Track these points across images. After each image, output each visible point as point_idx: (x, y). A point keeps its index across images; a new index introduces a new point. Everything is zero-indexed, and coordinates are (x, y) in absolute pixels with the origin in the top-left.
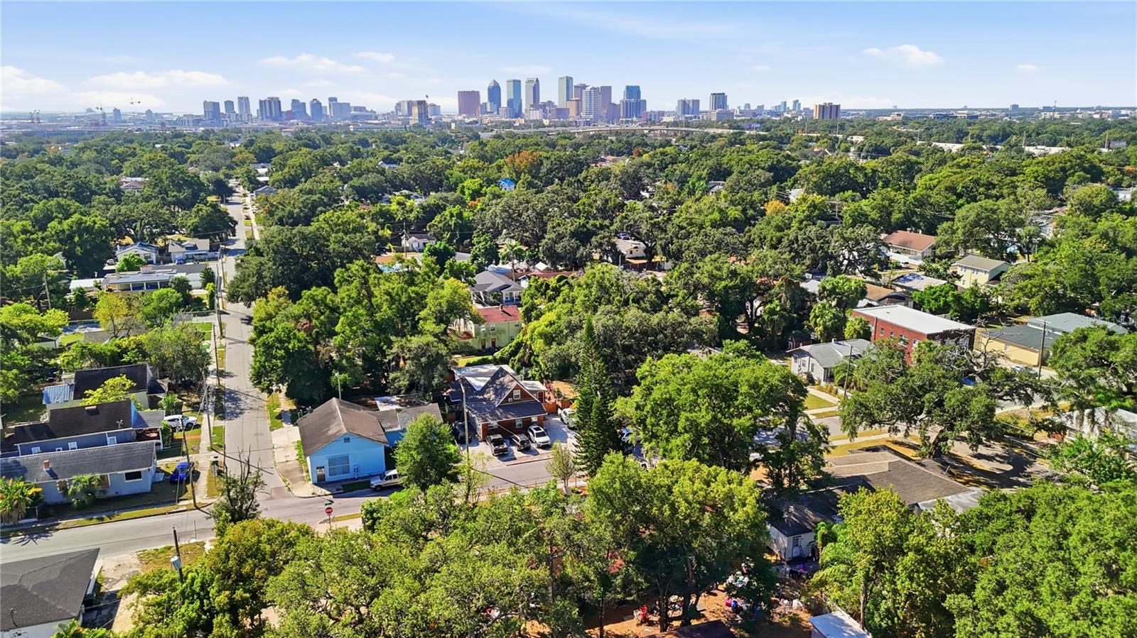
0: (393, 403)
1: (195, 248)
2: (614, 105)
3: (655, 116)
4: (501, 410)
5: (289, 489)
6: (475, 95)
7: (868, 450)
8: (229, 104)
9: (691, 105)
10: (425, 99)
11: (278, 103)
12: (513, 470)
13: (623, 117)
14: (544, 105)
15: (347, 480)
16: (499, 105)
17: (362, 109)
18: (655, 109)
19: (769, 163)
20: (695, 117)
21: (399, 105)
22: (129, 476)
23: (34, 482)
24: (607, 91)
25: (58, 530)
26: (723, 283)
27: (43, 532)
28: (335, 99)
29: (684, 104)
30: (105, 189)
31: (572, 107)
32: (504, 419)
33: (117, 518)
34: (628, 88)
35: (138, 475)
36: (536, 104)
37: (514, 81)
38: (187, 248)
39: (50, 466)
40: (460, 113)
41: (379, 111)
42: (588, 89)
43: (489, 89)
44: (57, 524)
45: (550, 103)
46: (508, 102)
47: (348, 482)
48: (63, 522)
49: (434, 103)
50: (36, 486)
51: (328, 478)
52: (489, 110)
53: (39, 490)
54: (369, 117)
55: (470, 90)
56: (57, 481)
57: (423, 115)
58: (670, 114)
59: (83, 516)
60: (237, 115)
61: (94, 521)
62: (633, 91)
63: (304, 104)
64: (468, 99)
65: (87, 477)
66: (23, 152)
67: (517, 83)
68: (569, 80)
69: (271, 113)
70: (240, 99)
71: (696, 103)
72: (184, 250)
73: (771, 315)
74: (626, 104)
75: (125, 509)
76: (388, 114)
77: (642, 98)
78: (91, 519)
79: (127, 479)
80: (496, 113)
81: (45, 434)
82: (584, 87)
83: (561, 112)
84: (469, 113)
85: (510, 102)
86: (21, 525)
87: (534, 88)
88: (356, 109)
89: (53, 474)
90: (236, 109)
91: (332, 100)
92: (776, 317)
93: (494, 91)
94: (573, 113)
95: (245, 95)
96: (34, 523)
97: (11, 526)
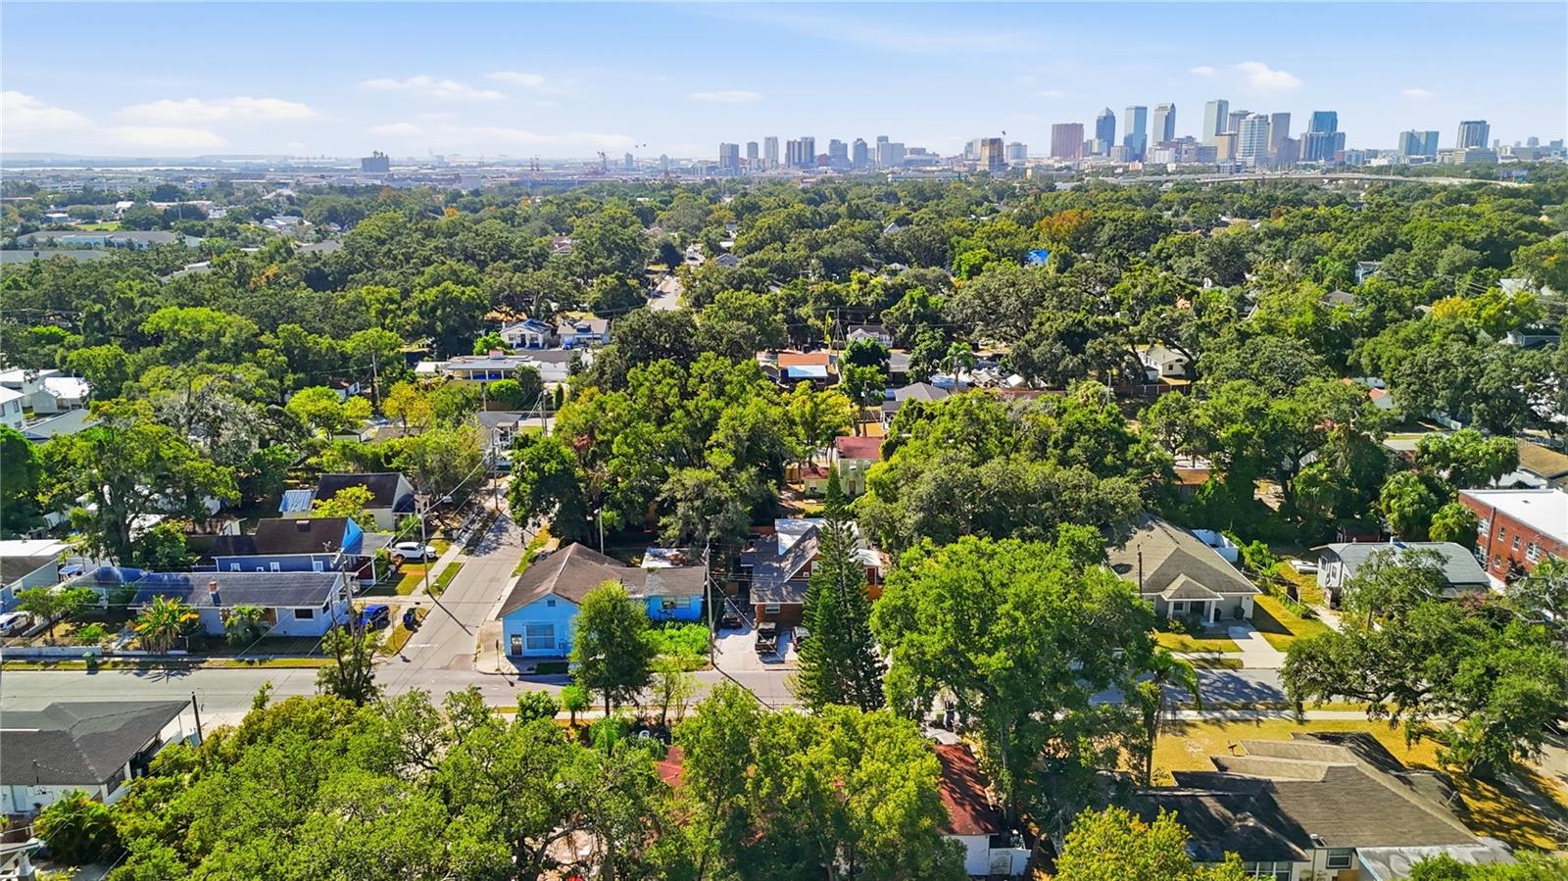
0: (664, 558)
1: (588, 330)
2: (1292, 141)
3: (1357, 157)
4: (790, 588)
5: (475, 660)
6: (1078, 128)
7: (1324, 737)
8: (753, 147)
9: (1423, 141)
10: (1001, 136)
11: (810, 144)
12: (770, 677)
13: (1304, 160)
14: (1180, 142)
15: (550, 657)
16: (1111, 143)
17: (921, 151)
18: (1362, 147)
19: (1484, 235)
20: (1428, 159)
21: (970, 145)
22: (300, 614)
23: (194, 607)
24: (1283, 119)
25: (201, 669)
26: (1235, 428)
27: (182, 668)
28: (886, 139)
29: (1411, 140)
30: (527, 252)
31: (1222, 146)
32: (789, 602)
33: (268, 664)
34: (1317, 114)
35: (308, 614)
36: (1167, 140)
37: (1137, 108)
38: (579, 330)
39: (218, 589)
40: (1053, 155)
41: (943, 155)
42: (1251, 116)
43: (1098, 121)
44: (203, 662)
45: (1190, 139)
46: (1125, 139)
47: (547, 662)
48: (211, 660)
49: (1019, 141)
50: (195, 612)
51: (526, 652)
52: (1096, 150)
53: (196, 616)
54: (929, 163)
55: (1070, 123)
56: (221, 608)
57: (997, 159)
58: (1386, 153)
59: (235, 655)
60: (759, 161)
61: (243, 664)
62: (1325, 121)
63: (846, 146)
64: (1067, 136)
65: (249, 607)
66: (490, 205)
67: (1141, 112)
68: (1222, 105)
69: (800, 159)
70: (768, 140)
71: (1433, 136)
72: (575, 331)
73: (1308, 486)
74: (1311, 140)
75: (281, 654)
76: (955, 157)
77: (1339, 130)
78: (241, 661)
79: (297, 617)
80: (1105, 154)
81: (246, 549)
82: (1245, 114)
83: (1205, 152)
84: (1065, 156)
85: (1128, 140)
86: (169, 656)
87: (1167, 118)
88: (914, 151)
89: (216, 600)
90: (761, 155)
91: (882, 139)
92: (1315, 490)
93: (1106, 124)
94: (1222, 155)
95: (774, 135)
96: (185, 656)
97: (158, 656)
